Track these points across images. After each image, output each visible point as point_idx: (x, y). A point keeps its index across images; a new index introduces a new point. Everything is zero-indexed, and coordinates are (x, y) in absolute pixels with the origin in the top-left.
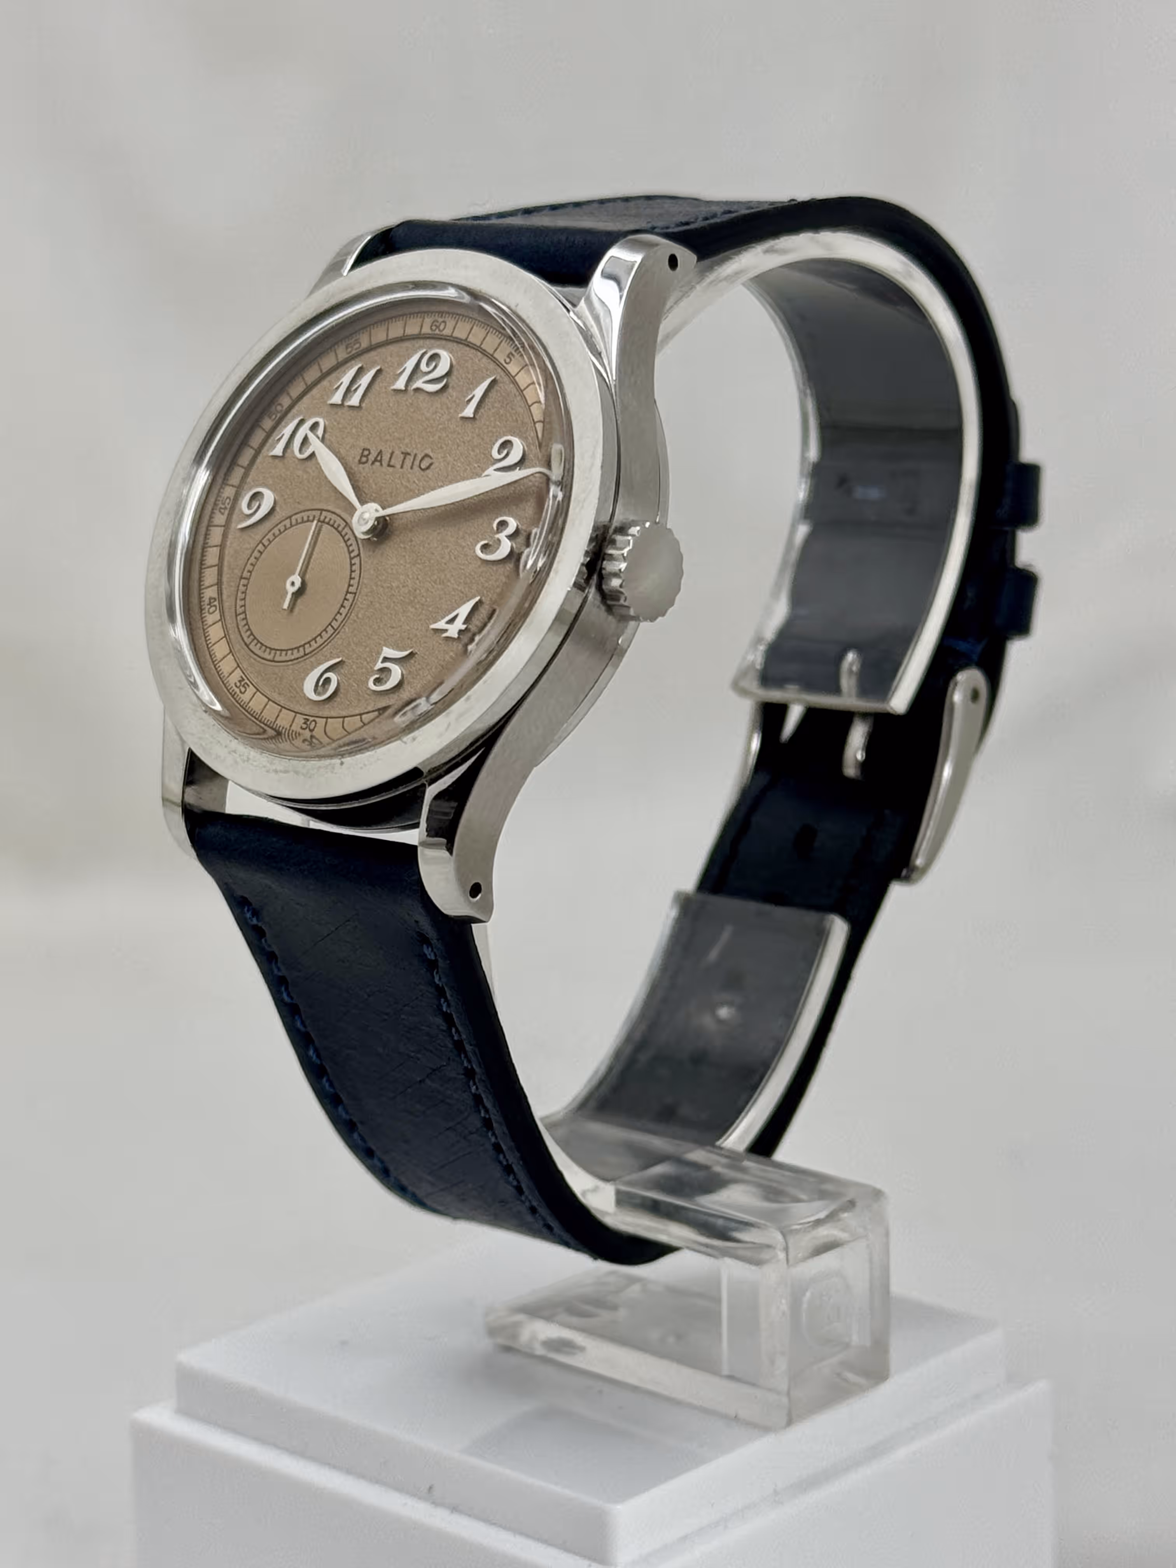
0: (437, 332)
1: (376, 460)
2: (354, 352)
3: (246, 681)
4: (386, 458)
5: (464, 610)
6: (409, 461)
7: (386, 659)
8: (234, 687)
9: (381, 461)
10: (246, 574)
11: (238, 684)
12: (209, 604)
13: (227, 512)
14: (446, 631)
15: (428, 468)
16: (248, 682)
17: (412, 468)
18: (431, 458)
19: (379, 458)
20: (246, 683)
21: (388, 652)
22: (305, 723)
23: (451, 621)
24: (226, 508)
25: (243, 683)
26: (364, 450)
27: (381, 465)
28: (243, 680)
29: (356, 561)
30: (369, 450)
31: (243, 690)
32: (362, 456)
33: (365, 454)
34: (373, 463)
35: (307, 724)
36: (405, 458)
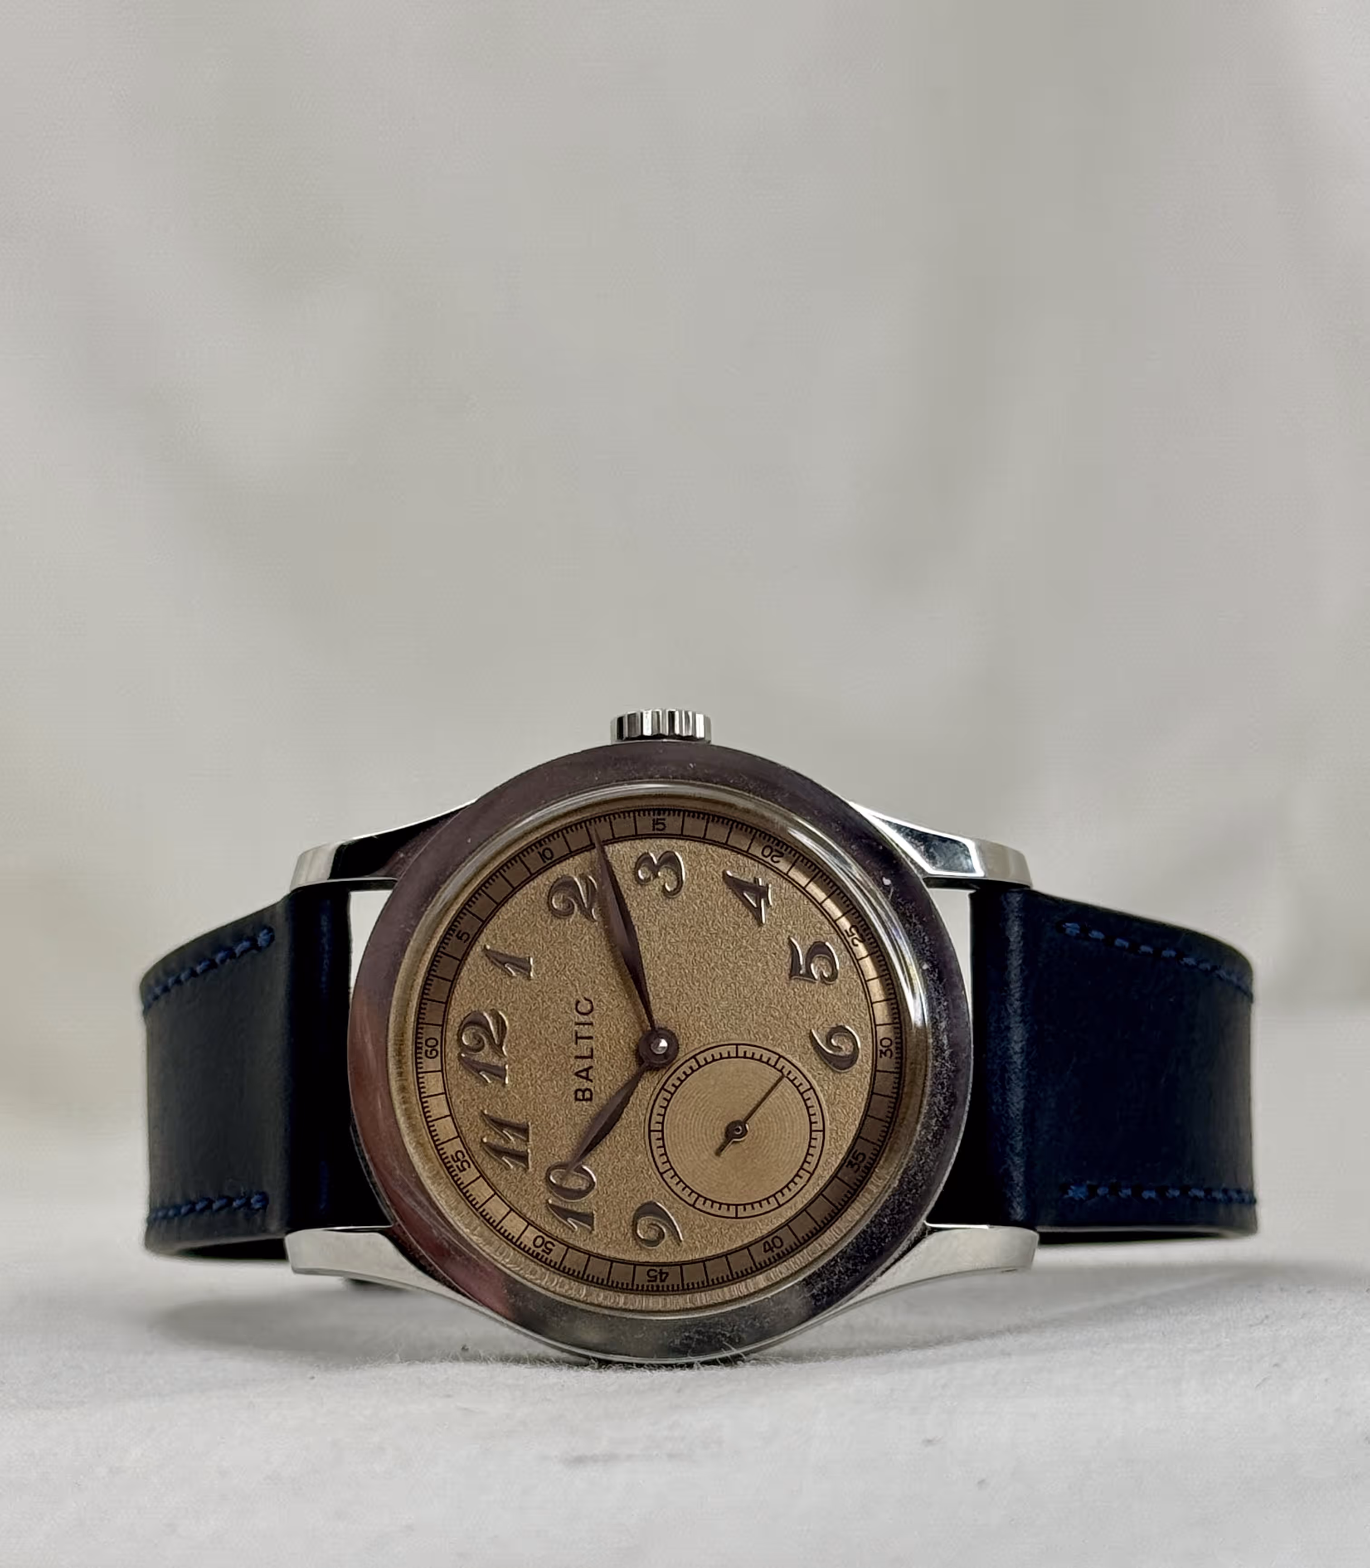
1: (587, 1078)
2: (467, 1158)
4: (583, 1064)
6: (584, 1031)
9: (587, 1070)
10: (732, 1213)
11: (856, 1167)
16: (851, 1155)
17: (590, 1025)
18: (578, 1002)
19: (584, 1074)
20: (853, 1157)
25: (854, 1161)
26: (577, 1101)
29: (700, 1058)
30: (576, 1092)
33: (582, 1096)
34: (591, 1081)
35: (886, 1051)
36: (583, 1038)
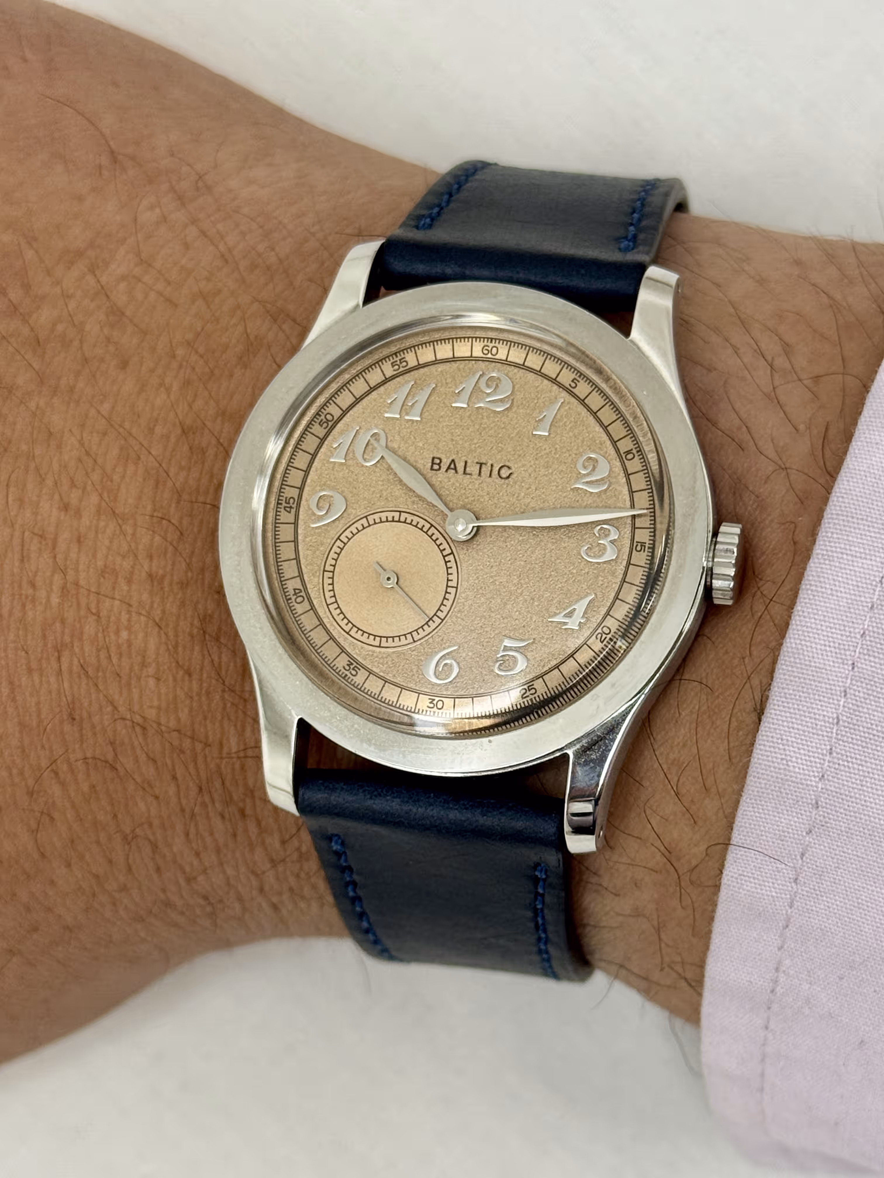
0: (489, 356)
1: (449, 468)
2: (401, 369)
3: (355, 664)
4: (460, 466)
5: (581, 607)
6: (486, 470)
7: (506, 648)
8: (343, 670)
9: (455, 469)
10: (328, 568)
11: (347, 668)
12: (295, 594)
13: (293, 511)
14: (565, 624)
15: (508, 477)
16: (358, 666)
17: (490, 475)
18: (509, 468)
19: (452, 466)
20: (356, 667)
21: (507, 643)
22: (431, 703)
23: (570, 615)
24: (291, 507)
25: (352, 667)
26: (433, 458)
27: (456, 472)
28: (352, 664)
29: (451, 557)
30: (439, 459)
31: (354, 672)
32: (433, 463)
33: (436, 463)
34: (447, 471)
35: (434, 704)
36: (480, 468)
